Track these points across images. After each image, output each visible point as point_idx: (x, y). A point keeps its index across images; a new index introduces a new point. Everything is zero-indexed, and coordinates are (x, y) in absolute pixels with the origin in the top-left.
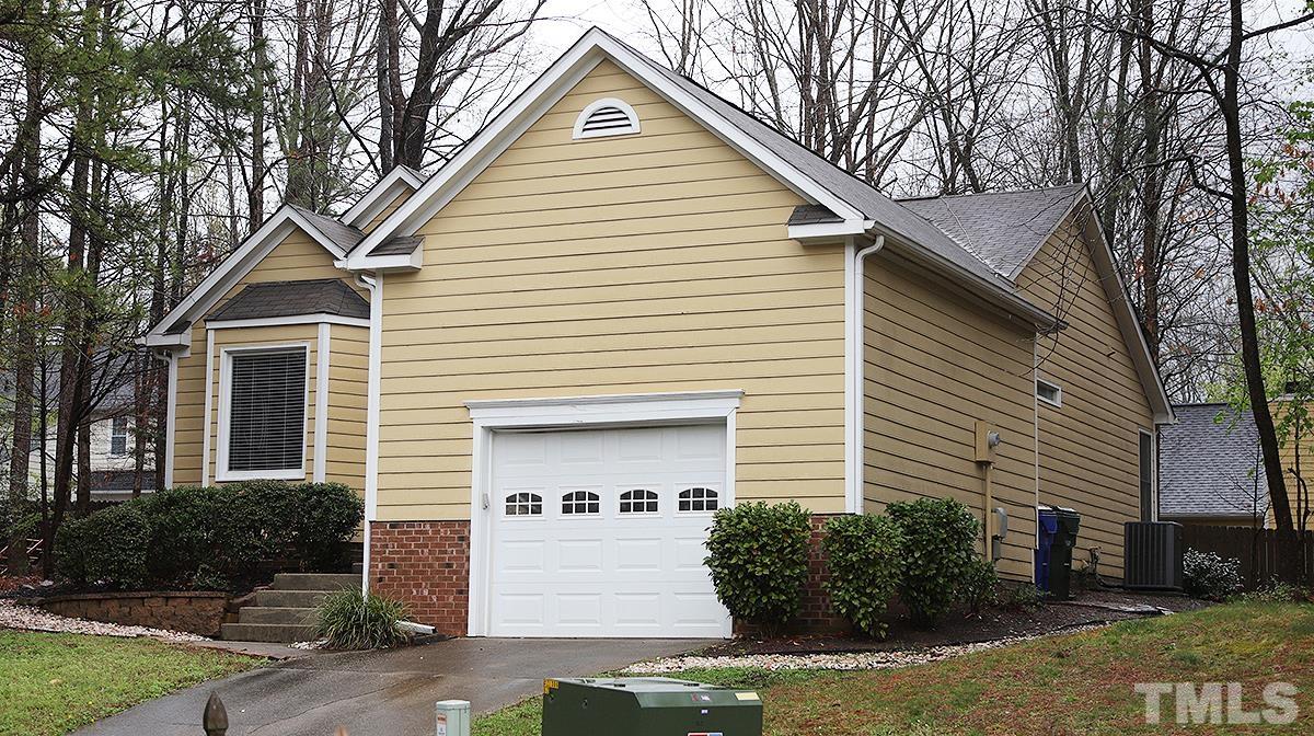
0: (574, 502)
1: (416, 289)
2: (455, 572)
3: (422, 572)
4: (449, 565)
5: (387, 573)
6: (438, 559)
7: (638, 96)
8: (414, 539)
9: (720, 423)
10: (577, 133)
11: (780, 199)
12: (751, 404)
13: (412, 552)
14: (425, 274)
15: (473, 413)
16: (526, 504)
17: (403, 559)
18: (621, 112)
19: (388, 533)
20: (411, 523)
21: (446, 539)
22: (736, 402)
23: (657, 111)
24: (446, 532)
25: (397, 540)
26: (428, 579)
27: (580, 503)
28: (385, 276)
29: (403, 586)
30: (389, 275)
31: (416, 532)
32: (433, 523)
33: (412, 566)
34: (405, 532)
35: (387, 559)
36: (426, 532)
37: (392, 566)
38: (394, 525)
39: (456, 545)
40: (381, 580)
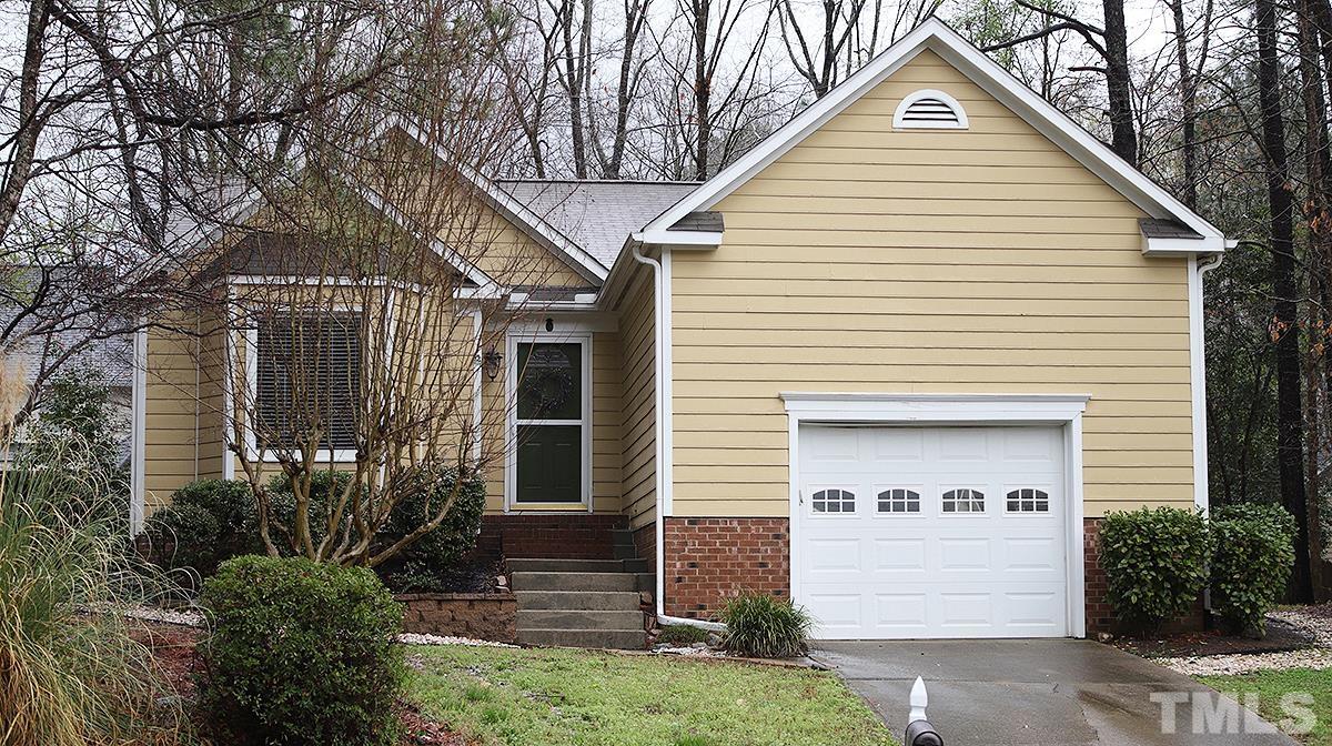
0: (891, 500)
1: (713, 269)
2: (771, 572)
3: (731, 572)
4: (763, 565)
5: (687, 572)
6: (749, 558)
7: (966, 92)
8: (719, 537)
9: (1062, 427)
10: (898, 122)
11: (1121, 210)
12: (1097, 409)
13: (718, 551)
14: (721, 254)
15: (789, 405)
16: (835, 501)
17: (708, 558)
18: (952, 113)
19: (686, 529)
20: (714, 520)
21: (759, 537)
22: (1082, 406)
23: (985, 108)
24: (758, 530)
25: (698, 536)
26: (739, 579)
27: (898, 501)
28: (673, 252)
29: (708, 586)
30: (679, 252)
31: (722, 529)
32: (741, 520)
33: (718, 565)
34: (707, 529)
35: (688, 558)
36: (734, 529)
37: (693, 565)
38: (693, 521)
39: (771, 544)
40: (679, 580)
